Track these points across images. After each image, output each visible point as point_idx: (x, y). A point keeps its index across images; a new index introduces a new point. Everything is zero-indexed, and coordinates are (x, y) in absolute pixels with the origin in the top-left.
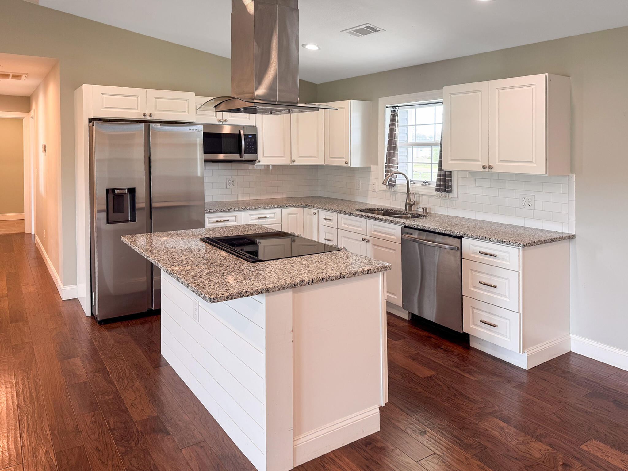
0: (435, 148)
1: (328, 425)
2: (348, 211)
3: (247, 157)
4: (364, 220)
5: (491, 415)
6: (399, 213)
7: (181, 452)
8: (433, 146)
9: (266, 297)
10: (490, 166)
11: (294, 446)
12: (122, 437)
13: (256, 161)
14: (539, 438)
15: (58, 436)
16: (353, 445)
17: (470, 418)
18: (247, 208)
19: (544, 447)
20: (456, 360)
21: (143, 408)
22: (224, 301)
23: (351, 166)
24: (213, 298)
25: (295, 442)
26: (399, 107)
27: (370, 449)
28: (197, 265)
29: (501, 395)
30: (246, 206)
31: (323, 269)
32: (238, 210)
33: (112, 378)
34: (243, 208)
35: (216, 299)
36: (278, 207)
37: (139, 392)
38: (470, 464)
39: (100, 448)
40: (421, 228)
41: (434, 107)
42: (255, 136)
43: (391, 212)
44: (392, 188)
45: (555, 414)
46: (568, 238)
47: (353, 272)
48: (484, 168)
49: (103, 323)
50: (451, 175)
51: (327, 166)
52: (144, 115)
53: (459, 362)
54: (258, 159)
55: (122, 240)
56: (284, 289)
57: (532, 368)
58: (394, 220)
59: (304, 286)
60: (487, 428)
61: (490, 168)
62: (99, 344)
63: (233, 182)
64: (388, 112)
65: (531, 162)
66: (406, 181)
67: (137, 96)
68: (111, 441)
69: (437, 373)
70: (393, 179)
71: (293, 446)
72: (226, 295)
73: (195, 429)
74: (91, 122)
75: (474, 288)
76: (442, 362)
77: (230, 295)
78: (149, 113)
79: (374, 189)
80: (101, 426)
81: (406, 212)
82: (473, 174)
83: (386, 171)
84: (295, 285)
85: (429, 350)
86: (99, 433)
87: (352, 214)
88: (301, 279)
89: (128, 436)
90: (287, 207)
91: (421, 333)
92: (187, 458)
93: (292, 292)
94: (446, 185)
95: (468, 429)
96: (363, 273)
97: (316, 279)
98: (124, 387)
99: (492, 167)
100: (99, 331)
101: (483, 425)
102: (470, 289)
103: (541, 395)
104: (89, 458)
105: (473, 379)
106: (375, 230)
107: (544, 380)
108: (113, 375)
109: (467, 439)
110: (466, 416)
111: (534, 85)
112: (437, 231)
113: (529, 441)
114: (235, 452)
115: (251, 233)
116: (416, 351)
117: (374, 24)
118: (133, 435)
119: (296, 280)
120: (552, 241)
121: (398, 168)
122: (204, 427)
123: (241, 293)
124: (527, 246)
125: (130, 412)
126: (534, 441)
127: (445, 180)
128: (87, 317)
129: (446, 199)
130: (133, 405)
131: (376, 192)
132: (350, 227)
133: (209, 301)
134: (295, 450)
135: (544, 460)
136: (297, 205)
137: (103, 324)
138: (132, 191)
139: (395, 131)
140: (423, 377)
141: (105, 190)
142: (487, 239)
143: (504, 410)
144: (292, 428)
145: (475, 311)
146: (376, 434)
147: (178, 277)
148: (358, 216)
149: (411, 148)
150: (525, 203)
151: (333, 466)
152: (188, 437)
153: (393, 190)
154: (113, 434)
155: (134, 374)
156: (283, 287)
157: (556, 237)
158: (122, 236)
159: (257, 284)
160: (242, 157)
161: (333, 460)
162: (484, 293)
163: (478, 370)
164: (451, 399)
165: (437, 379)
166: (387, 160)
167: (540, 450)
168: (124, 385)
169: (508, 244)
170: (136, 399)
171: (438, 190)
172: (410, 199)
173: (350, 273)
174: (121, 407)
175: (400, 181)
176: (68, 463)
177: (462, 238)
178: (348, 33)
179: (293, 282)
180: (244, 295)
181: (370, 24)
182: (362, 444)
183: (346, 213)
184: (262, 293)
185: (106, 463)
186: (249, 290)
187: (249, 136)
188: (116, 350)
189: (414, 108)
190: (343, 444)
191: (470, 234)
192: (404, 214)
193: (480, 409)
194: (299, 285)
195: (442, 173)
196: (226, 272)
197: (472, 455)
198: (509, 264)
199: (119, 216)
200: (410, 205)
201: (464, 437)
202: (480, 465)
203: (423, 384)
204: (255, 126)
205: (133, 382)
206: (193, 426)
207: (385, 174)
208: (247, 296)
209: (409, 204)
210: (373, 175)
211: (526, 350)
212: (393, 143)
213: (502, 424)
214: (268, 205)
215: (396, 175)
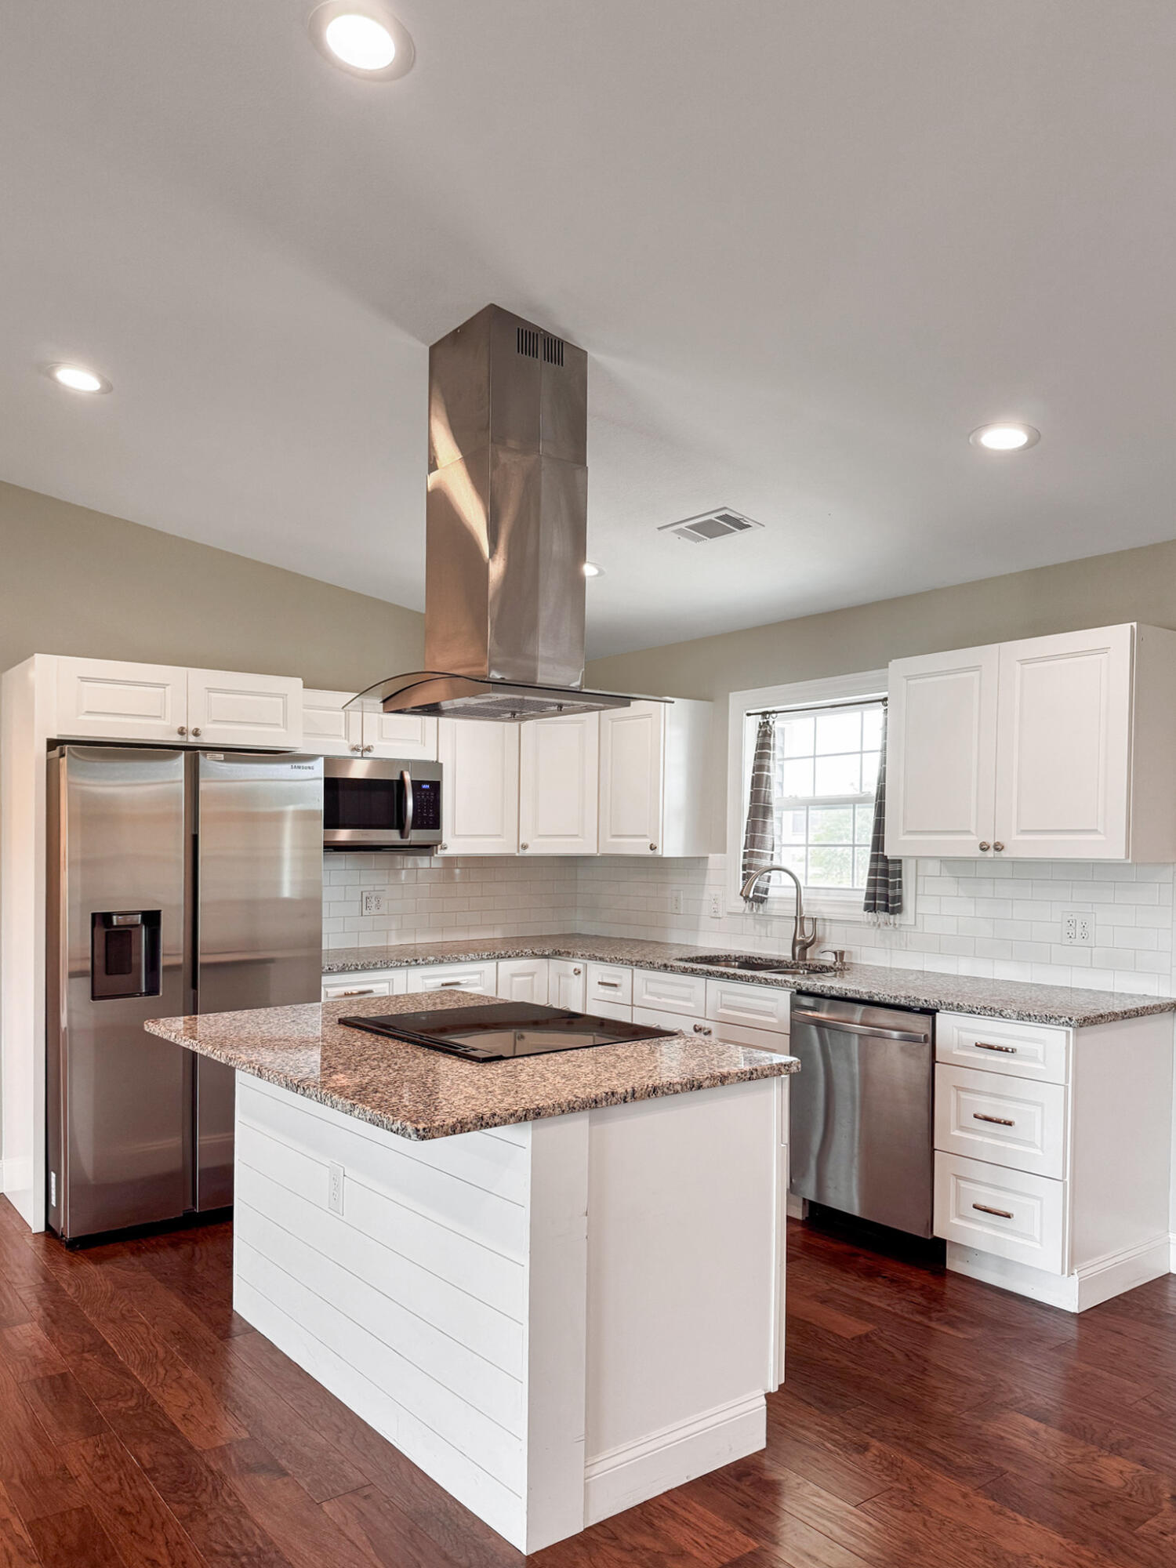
0: (861, 810)
1: (655, 1434)
2: (660, 962)
3: (416, 836)
4: (698, 982)
5: (1007, 1408)
6: (776, 964)
7: (321, 1508)
8: (857, 805)
9: (532, 1130)
10: (998, 842)
11: (585, 1479)
12: (177, 1484)
13: (437, 845)
14: (1115, 1450)
15: (22, 1487)
16: (710, 1481)
17: (962, 1416)
18: (416, 961)
19: (1128, 1466)
20: (920, 1300)
21: (214, 1422)
22: (447, 1135)
23: (664, 856)
24: (424, 1129)
25: (588, 1469)
26: (779, 714)
27: (749, 1486)
28: (355, 1070)
29: (1024, 1366)
30: (412, 959)
31: (651, 1070)
32: (396, 966)
33: (126, 1363)
34: (407, 962)
35: (429, 1131)
36: (488, 959)
37: (197, 1389)
38: (973, 1505)
39: (129, 1509)
40: (838, 994)
41: (859, 714)
42: (436, 786)
43: (758, 964)
44: (759, 906)
45: (1146, 1400)
46: (1172, 1008)
47: (719, 1074)
48: (983, 849)
49: (78, 1246)
50: (900, 871)
51: (604, 857)
52: (181, 732)
53: (924, 1303)
54: (443, 842)
55: (148, 1030)
56: (572, 1112)
57: (1087, 1310)
58: (774, 978)
59: (616, 1104)
60: (1003, 1434)
61: (997, 849)
62: (80, 1292)
63: (378, 899)
64: (751, 726)
65: (1095, 831)
66: (795, 890)
67: (163, 686)
68: (152, 1495)
69: (879, 1328)
70: (763, 885)
71: (583, 1479)
72: (450, 1121)
73: (344, 1461)
74: (55, 749)
75: (962, 1131)
76: (889, 1305)
77: (460, 1122)
78: (191, 728)
79: (715, 912)
80: (122, 1464)
81: (793, 962)
82: (956, 867)
83: (744, 867)
84: (596, 1102)
85: (856, 1280)
86: (120, 1479)
87: (669, 969)
88: (607, 1090)
89: (190, 1482)
90: (510, 959)
91: (835, 1247)
92: (336, 1521)
93: (588, 1121)
94: (888, 895)
95: (961, 1436)
96: (740, 1079)
97: (642, 1089)
98: (159, 1380)
99: (1003, 848)
100: (71, 1264)
101: (992, 1428)
102: (952, 1133)
103: (1113, 1362)
104: (108, 1530)
105: (961, 1336)
106: (725, 1005)
107: (1117, 1332)
108: (128, 1357)
109: (959, 1457)
110: (954, 1412)
111: (1105, 650)
112: (876, 999)
113: (1095, 1455)
114: (446, 1503)
115: (451, 1007)
116: (827, 1283)
117: (738, 510)
118: (201, 1480)
119: (600, 1092)
120: (1138, 1013)
121: (774, 859)
122: (365, 1455)
123: (482, 1117)
124: (1086, 1023)
125: (185, 1433)
126: (1106, 1454)
127: (886, 884)
128: (34, 1234)
129: (888, 928)
130: (189, 1417)
131: (719, 918)
132: (663, 1000)
133: (414, 1136)
134: (586, 1486)
135: (1131, 1491)
136: (533, 953)
137: (80, 1248)
138: (152, 919)
139: (768, 771)
140: (849, 1338)
141: (90, 915)
142: (993, 1013)
143: (1035, 1396)
144: (583, 1438)
145: (962, 1185)
146: (759, 1455)
147: (323, 1093)
148: (685, 971)
149: (805, 812)
150: (1074, 932)
151: (671, 1522)
152: (331, 1478)
153: (761, 912)
154: (154, 1479)
155: (176, 1353)
156: (571, 1106)
157: (1146, 1005)
158: (147, 1021)
159: (512, 1100)
160: (406, 835)
161: (669, 1509)
162: (984, 1140)
163: (969, 1318)
164: (915, 1379)
165: (880, 1338)
166: (748, 841)
167: (1121, 1472)
168: (157, 1378)
169: (1043, 1022)
170: (192, 1404)
171: (870, 908)
172: (803, 932)
173: (713, 1077)
174: (159, 1423)
175: (779, 887)
176: (59, 1543)
177: (935, 1014)
178: (675, 531)
179: (593, 1096)
180: (488, 1123)
181: (731, 510)
182: (731, 1476)
183: (656, 965)
184: (526, 1120)
185: (150, 1539)
186: (499, 1112)
187: (425, 786)
188: (123, 1305)
189: (810, 716)
190: (687, 1478)
191: (955, 1003)
192: (788, 968)
193: (982, 1396)
194: (604, 1103)
195: (880, 865)
196: (430, 1080)
197: (976, 1488)
198: (1043, 1068)
199: (119, 981)
200: (802, 946)
201: (954, 1453)
202: (994, 1506)
203: (852, 1350)
204: (437, 762)
205: (178, 1371)
206: (340, 1456)
207: (744, 874)
208: (496, 1125)
209: (802, 942)
210: (712, 877)
211: (1077, 1268)
212: (762, 799)
213: (1033, 1424)
214: (466, 953)
215: (767, 874)
